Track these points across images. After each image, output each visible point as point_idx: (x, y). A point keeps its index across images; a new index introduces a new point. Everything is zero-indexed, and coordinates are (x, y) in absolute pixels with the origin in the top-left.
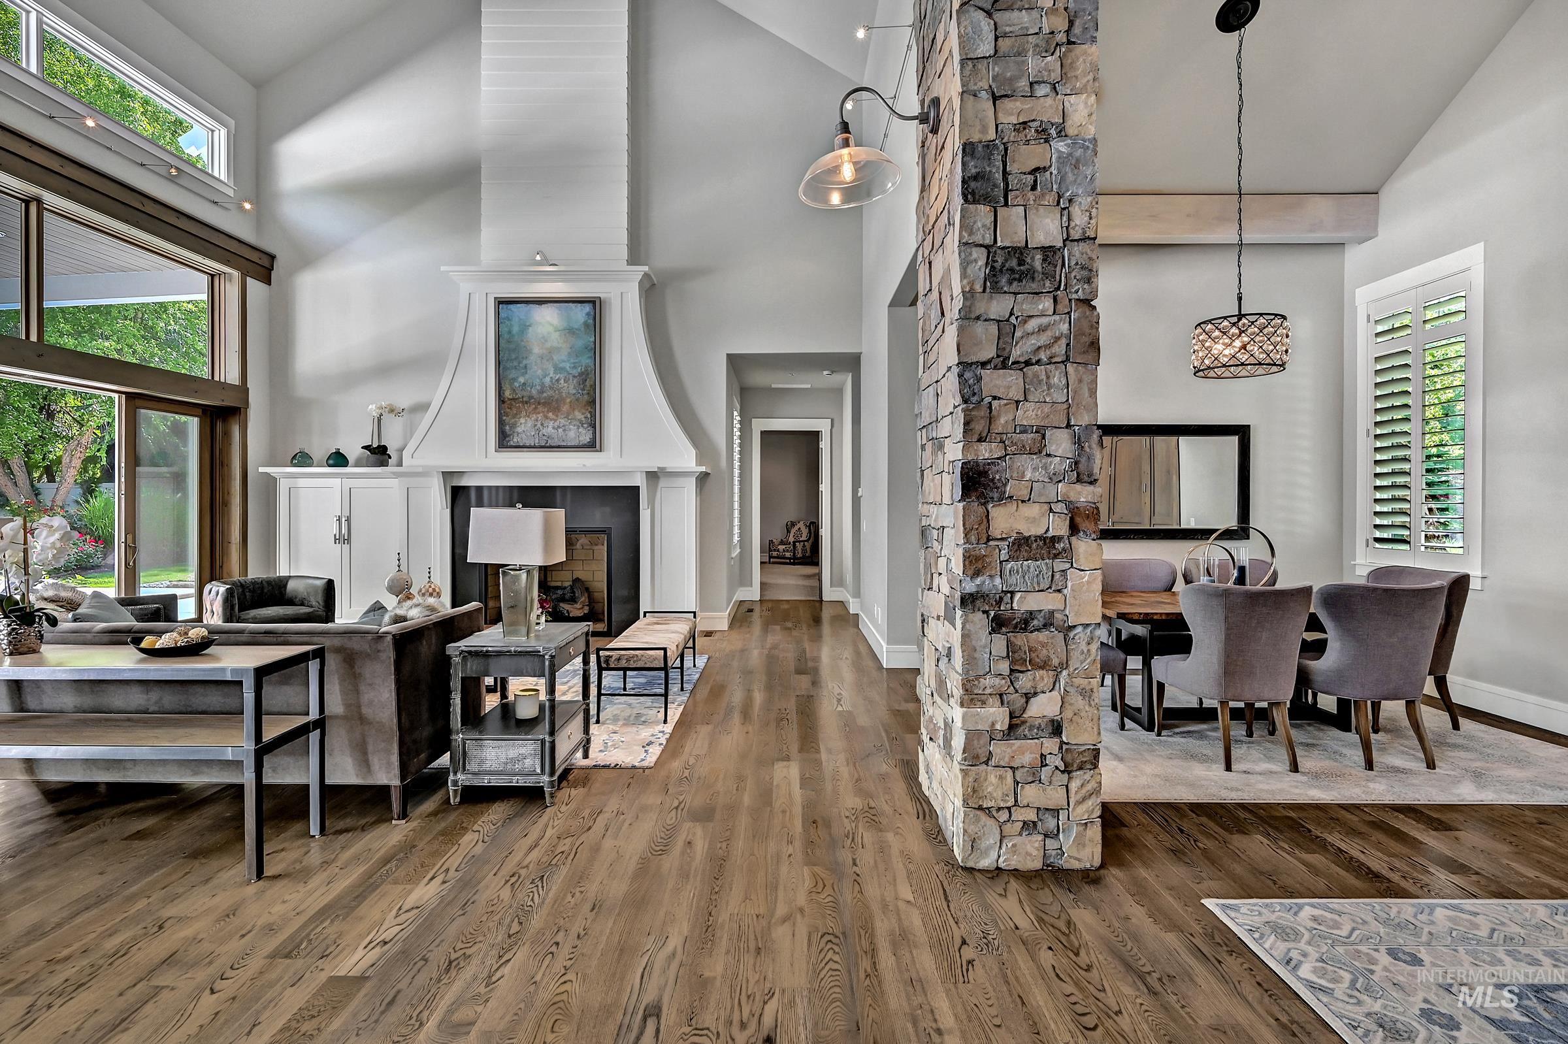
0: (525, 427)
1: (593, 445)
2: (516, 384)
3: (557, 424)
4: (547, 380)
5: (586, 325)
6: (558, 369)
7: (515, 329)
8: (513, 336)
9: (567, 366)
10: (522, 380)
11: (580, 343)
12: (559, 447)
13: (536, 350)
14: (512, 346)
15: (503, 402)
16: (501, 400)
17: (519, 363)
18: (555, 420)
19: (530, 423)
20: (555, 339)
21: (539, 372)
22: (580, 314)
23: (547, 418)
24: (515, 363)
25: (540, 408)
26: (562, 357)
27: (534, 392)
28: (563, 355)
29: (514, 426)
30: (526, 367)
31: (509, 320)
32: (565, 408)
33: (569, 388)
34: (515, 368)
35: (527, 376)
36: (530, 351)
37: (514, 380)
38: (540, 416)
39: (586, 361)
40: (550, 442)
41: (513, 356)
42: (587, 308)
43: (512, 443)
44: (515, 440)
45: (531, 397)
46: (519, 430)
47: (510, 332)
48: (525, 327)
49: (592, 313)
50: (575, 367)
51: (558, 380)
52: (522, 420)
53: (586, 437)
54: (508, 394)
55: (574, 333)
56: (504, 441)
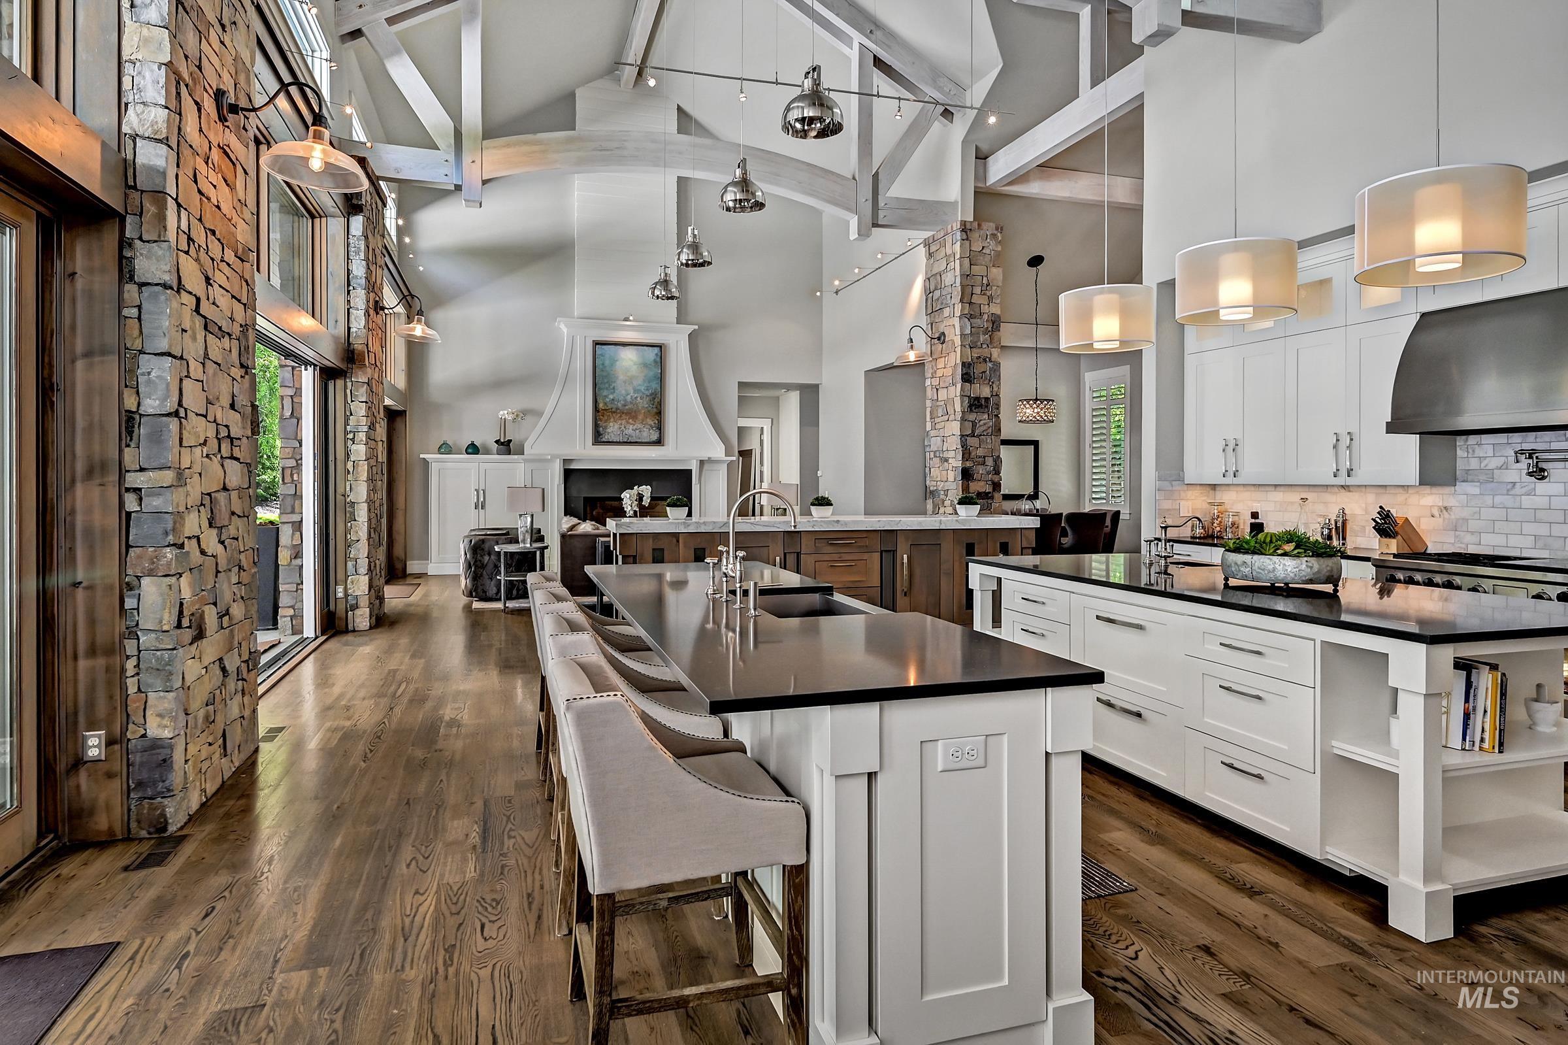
0: (613, 429)
1: (659, 442)
2: (608, 400)
3: (634, 427)
4: (629, 398)
5: (655, 361)
6: (636, 391)
7: (607, 363)
8: (605, 367)
9: (642, 388)
10: (611, 397)
11: (651, 374)
12: (636, 442)
13: (621, 377)
14: (604, 374)
15: (598, 412)
16: (596, 409)
17: (610, 385)
18: (634, 425)
19: (617, 426)
20: (634, 370)
21: (623, 392)
22: (652, 354)
23: (628, 423)
24: (607, 385)
25: (623, 416)
26: (639, 382)
27: (619, 405)
28: (640, 381)
29: (606, 428)
30: (614, 388)
31: (603, 356)
32: (640, 417)
33: (643, 403)
34: (607, 389)
35: (615, 395)
36: (617, 378)
37: (606, 396)
38: (624, 422)
39: (655, 385)
40: (631, 440)
41: (606, 381)
42: (656, 350)
43: (604, 440)
44: (606, 438)
45: (617, 409)
46: (609, 430)
47: (603, 364)
48: (614, 361)
49: (659, 354)
50: (647, 390)
51: (636, 398)
52: (611, 424)
53: (655, 437)
54: (601, 406)
55: (647, 366)
56: (598, 438)
